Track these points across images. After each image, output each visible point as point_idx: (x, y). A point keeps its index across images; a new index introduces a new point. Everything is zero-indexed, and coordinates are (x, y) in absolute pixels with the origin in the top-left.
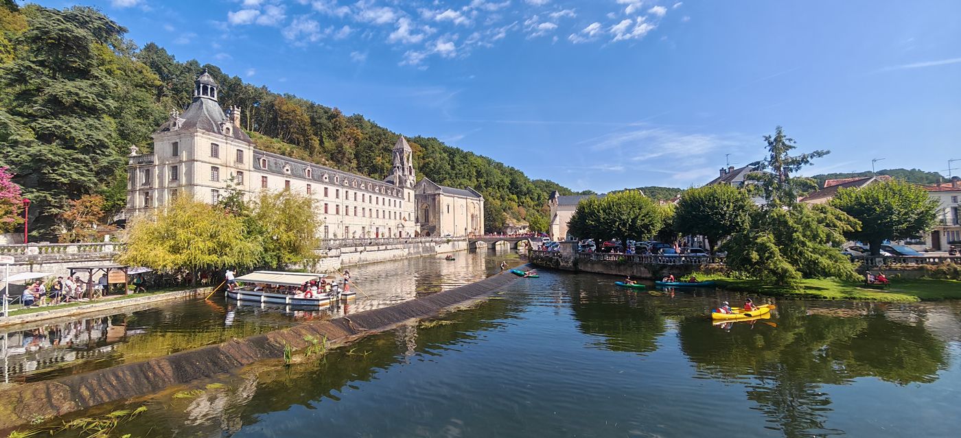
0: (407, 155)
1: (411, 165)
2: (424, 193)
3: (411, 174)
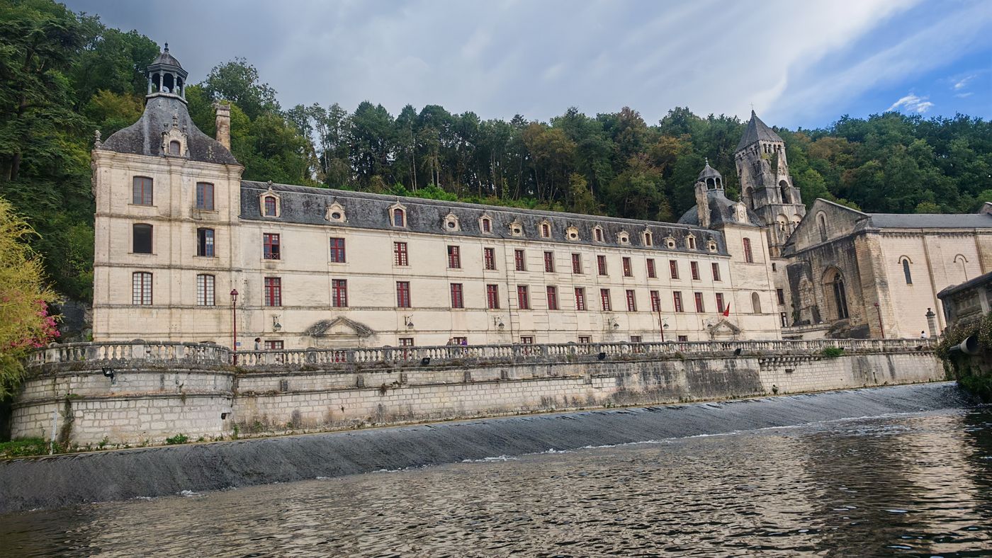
0: (768, 156)
1: (783, 177)
2: (824, 239)
3: (786, 200)
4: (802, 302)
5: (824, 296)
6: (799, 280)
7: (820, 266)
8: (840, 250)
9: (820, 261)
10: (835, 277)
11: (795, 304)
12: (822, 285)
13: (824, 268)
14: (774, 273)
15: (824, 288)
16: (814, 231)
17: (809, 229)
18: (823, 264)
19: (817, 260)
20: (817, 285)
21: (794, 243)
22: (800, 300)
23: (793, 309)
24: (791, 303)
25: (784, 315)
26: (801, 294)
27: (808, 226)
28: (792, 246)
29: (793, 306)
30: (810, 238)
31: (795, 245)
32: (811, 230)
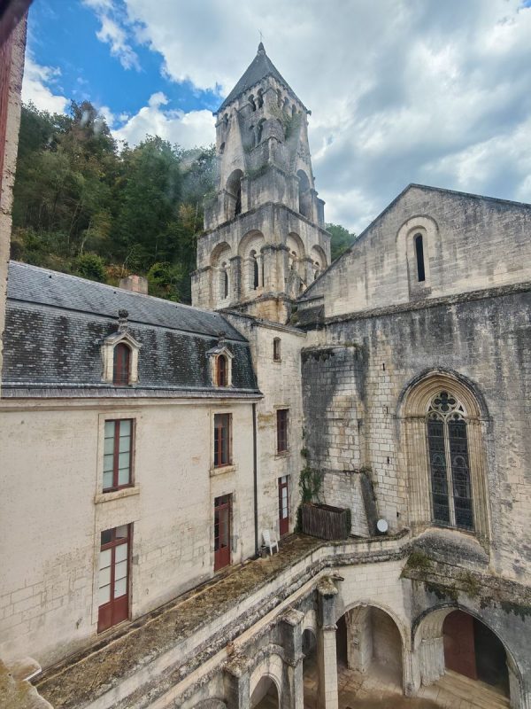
1: (304, 165)
4: (333, 452)
5: (399, 449)
6: (333, 391)
7: (399, 365)
8: (484, 330)
9: (400, 351)
10: (437, 402)
11: (312, 452)
12: (395, 417)
13: (410, 374)
14: (276, 366)
15: (402, 426)
16: (387, 269)
17: (370, 264)
18: (409, 360)
19: (389, 349)
20: (378, 414)
21: (322, 298)
22: (327, 445)
23: (304, 462)
24: (300, 447)
25: (284, 481)
26: (334, 430)
27: (370, 257)
28: (317, 304)
29: (305, 454)
30: (372, 290)
31: (325, 302)
32: (378, 266)
